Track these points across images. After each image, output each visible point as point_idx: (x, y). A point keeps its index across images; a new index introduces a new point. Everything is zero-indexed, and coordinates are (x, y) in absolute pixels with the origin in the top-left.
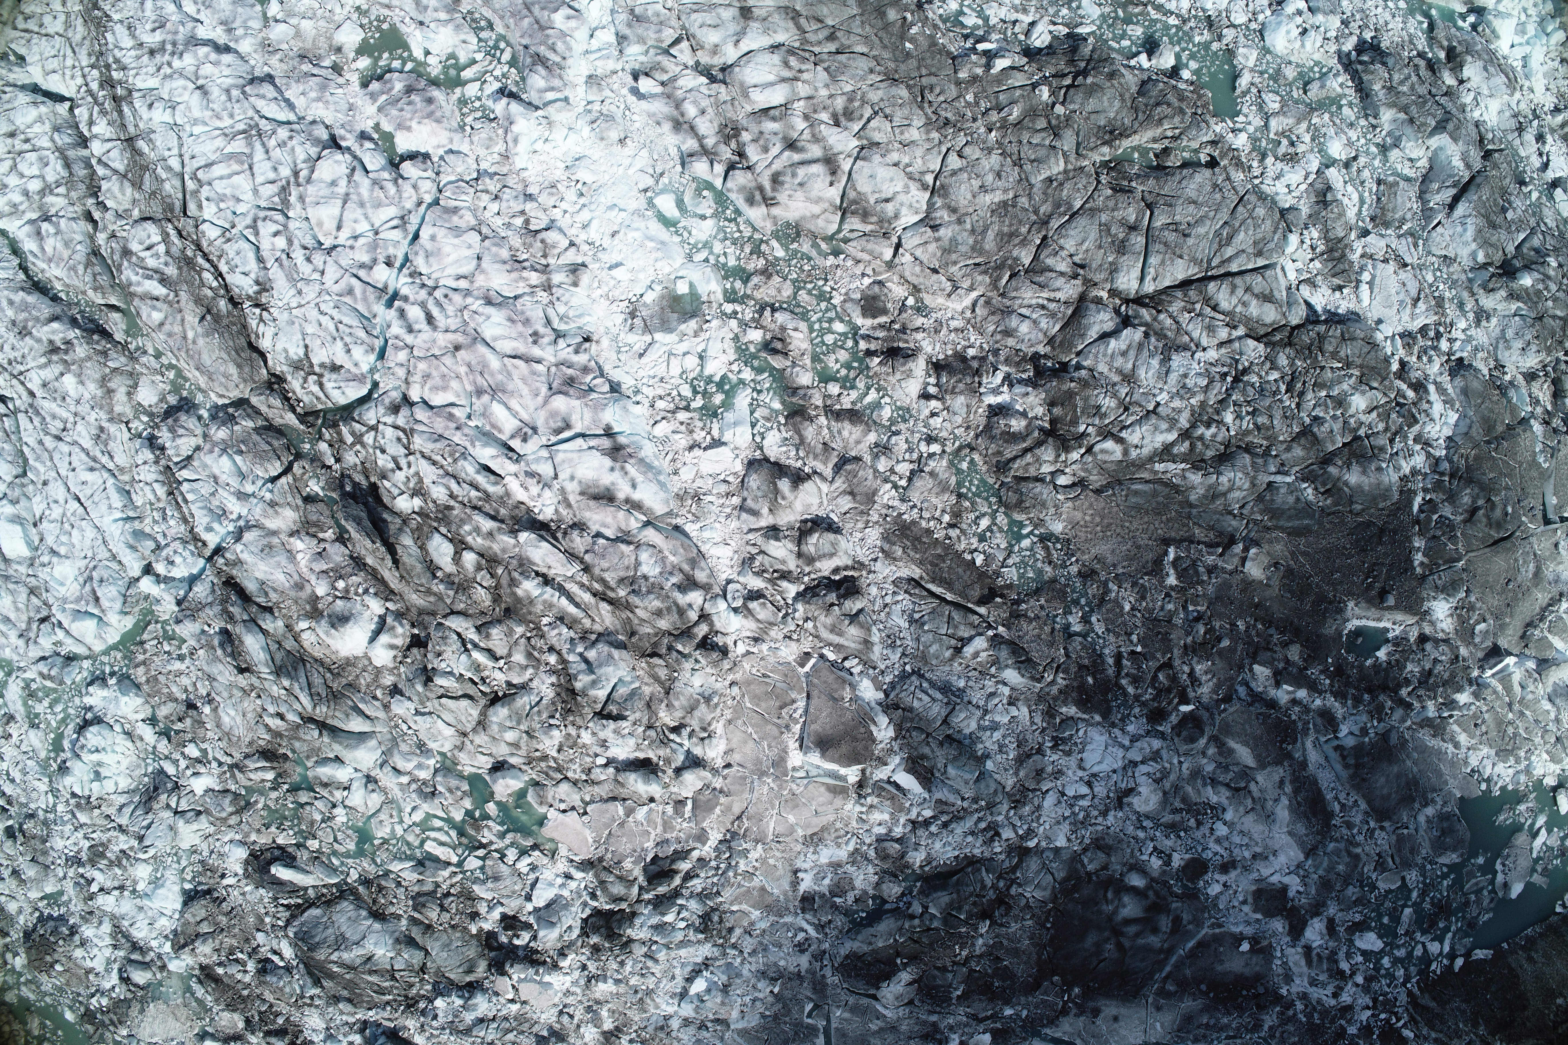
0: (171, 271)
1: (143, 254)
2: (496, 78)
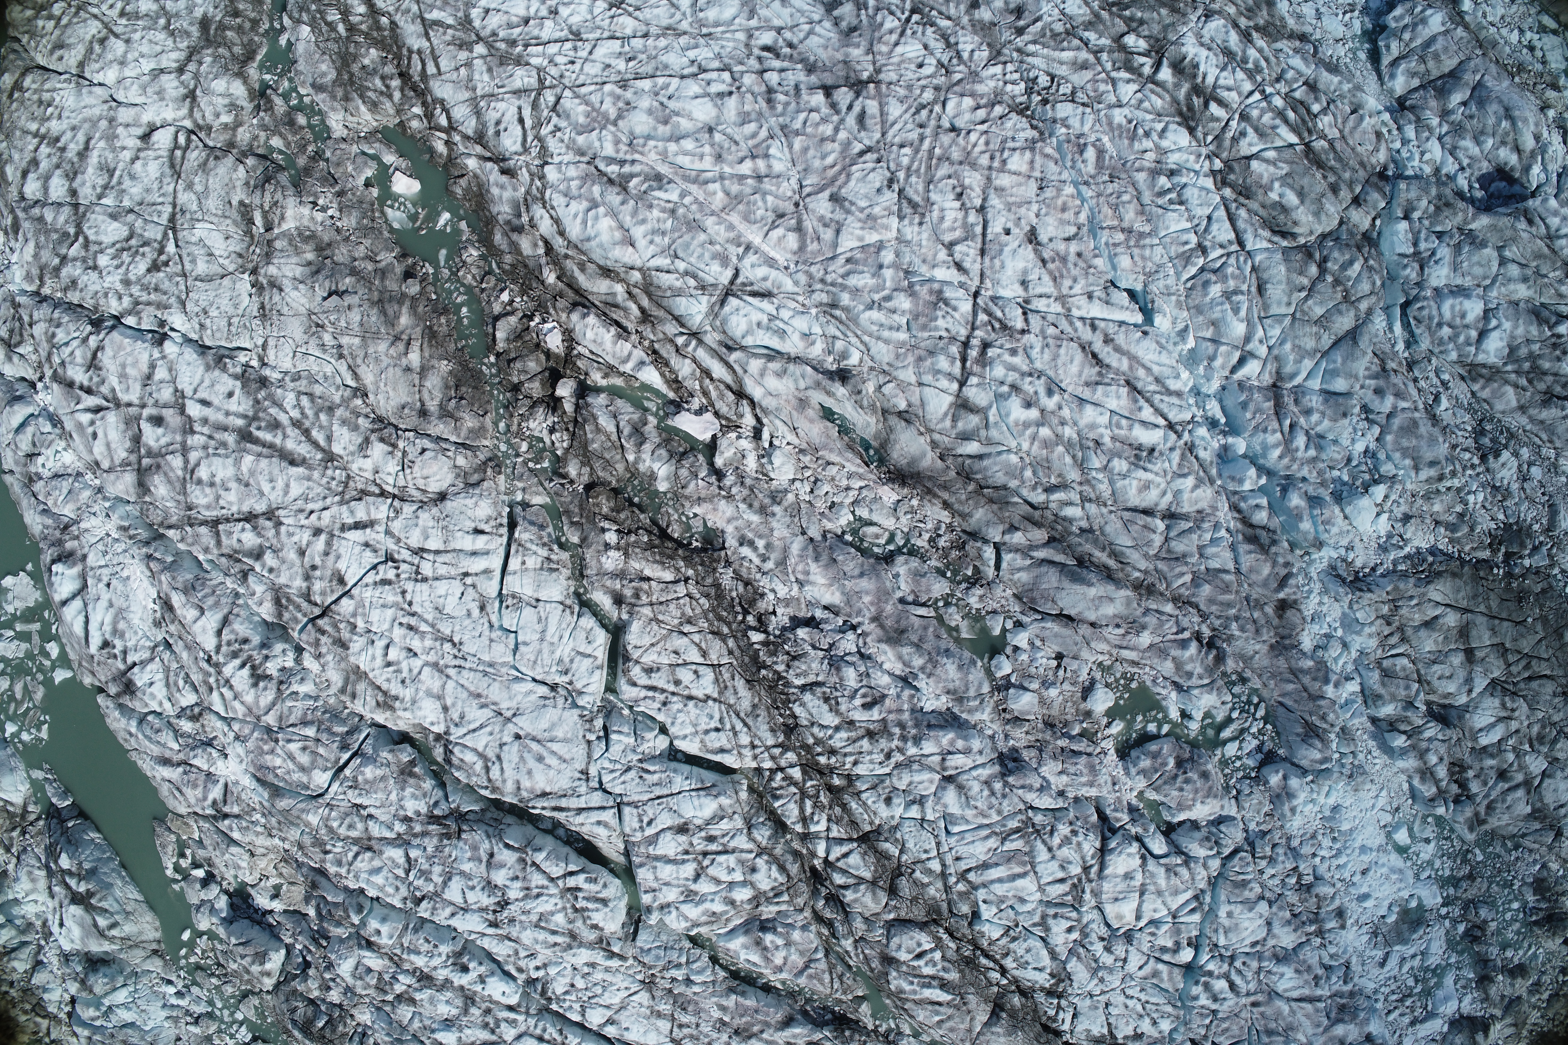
0: (953, 976)
1: (915, 963)
2: (1255, 737)
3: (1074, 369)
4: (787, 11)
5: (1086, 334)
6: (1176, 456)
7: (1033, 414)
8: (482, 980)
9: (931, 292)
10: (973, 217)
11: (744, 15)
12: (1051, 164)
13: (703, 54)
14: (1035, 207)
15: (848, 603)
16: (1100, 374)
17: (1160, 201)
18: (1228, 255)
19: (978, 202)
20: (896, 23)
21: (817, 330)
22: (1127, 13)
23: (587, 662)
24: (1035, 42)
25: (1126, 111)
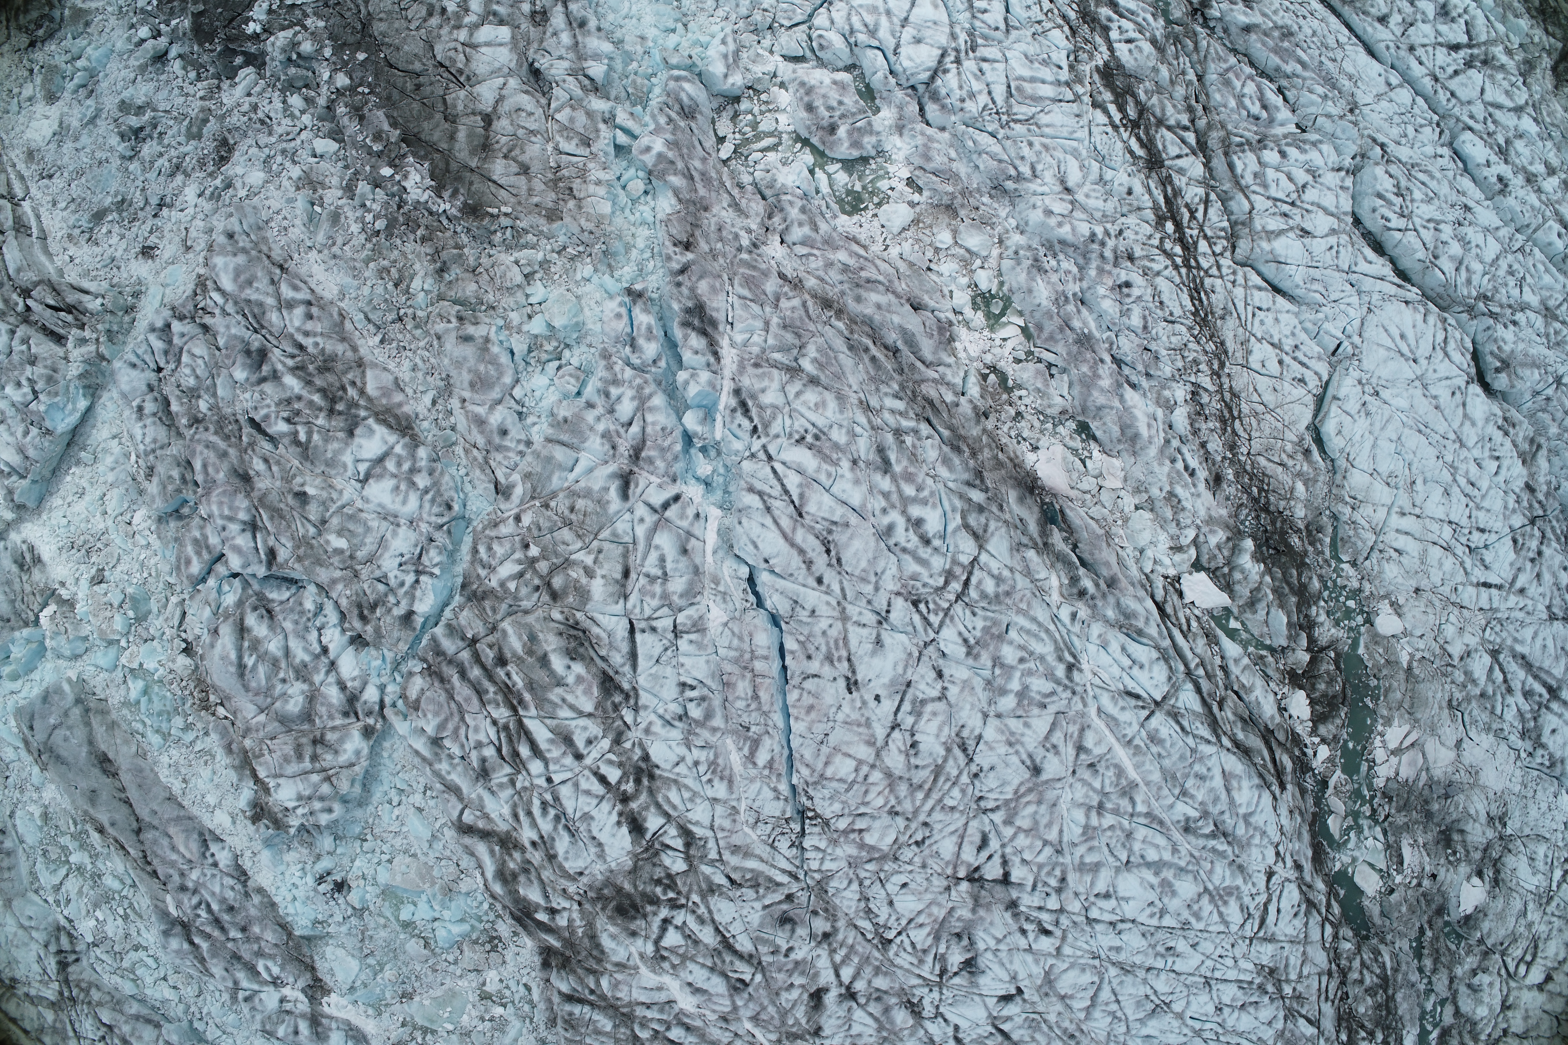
3: (857, 544)
4: (1017, 966)
5: (830, 577)
6: (776, 428)
7: (916, 511)
8: (1488, 164)
9: (977, 657)
10: (908, 721)
11: (1056, 971)
12: (808, 755)
13: (1105, 940)
14: (840, 717)
15: (1119, 386)
16: (830, 532)
17: (705, 692)
18: (649, 618)
19: (896, 734)
20: (912, 934)
21: (1092, 648)
22: (671, 895)
23: (1348, 407)
24: (778, 884)
25: (710, 793)
